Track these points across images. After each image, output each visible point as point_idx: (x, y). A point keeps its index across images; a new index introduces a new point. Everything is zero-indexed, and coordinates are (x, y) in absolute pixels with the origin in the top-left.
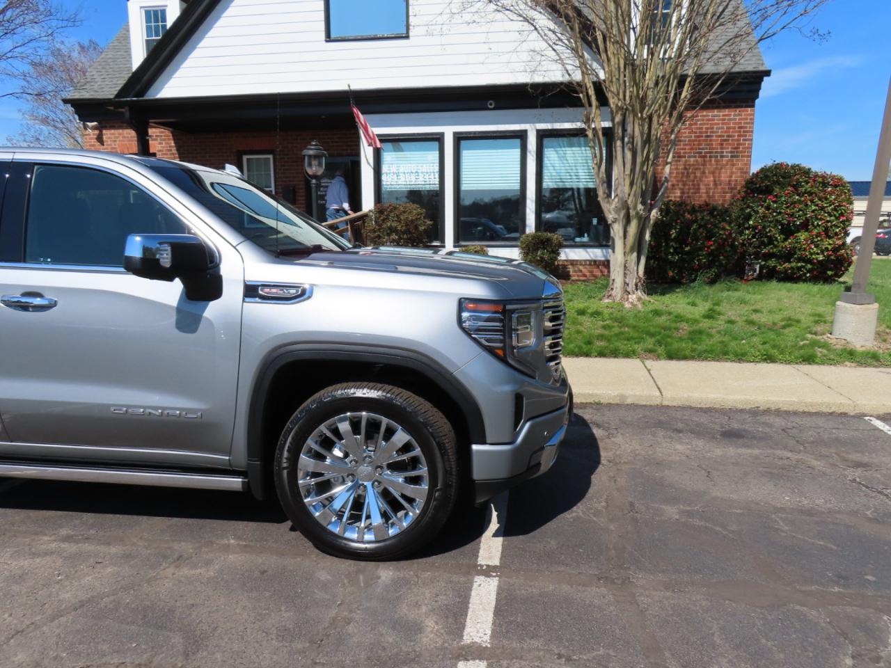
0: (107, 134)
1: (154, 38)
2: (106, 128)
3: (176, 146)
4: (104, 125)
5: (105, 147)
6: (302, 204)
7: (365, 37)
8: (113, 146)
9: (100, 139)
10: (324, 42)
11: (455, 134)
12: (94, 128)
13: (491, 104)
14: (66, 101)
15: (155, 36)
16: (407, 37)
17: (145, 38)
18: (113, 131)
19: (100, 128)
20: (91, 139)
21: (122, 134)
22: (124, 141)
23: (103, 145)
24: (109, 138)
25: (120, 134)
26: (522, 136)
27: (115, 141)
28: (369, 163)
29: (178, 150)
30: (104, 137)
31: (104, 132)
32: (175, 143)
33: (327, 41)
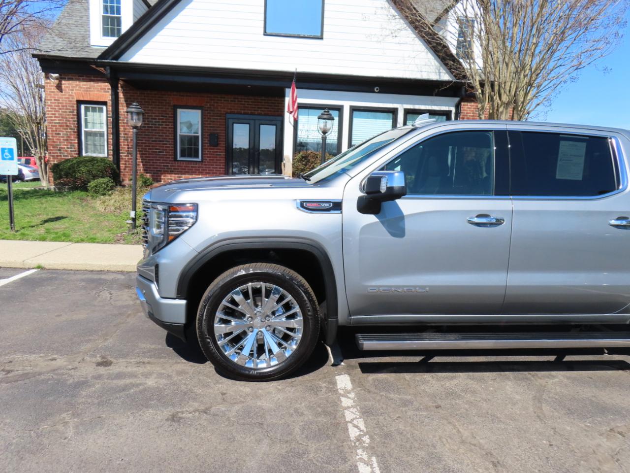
0: (66, 84)
1: (109, 15)
2: (65, 79)
3: (124, 98)
4: (63, 77)
5: (63, 93)
6: (223, 147)
7: (293, 35)
8: (70, 94)
9: (59, 87)
10: (263, 35)
11: (351, 107)
12: (57, 79)
13: (377, 89)
14: (34, 56)
15: (111, 14)
16: (321, 38)
17: (102, 14)
18: (71, 82)
19: (60, 79)
20: (52, 86)
21: (79, 85)
22: (80, 90)
23: (62, 92)
24: (67, 87)
25: (77, 85)
26: (394, 112)
27: (73, 90)
28: (290, 122)
29: (126, 101)
30: (63, 87)
31: (63, 82)
32: (124, 95)
33: (264, 35)
